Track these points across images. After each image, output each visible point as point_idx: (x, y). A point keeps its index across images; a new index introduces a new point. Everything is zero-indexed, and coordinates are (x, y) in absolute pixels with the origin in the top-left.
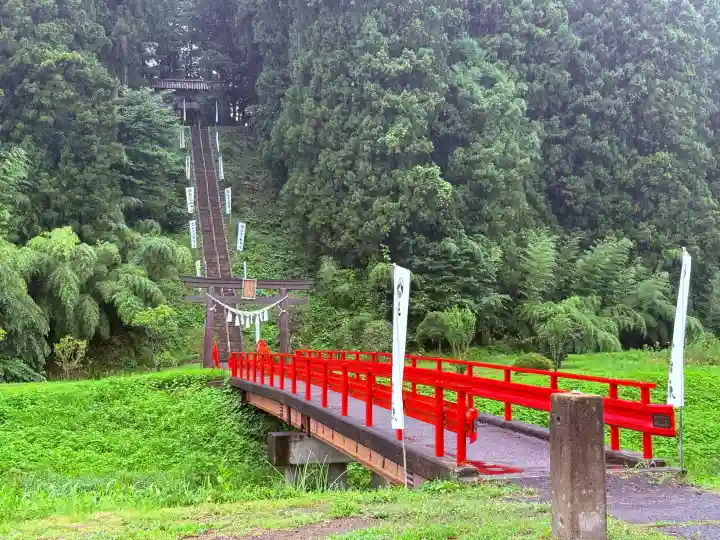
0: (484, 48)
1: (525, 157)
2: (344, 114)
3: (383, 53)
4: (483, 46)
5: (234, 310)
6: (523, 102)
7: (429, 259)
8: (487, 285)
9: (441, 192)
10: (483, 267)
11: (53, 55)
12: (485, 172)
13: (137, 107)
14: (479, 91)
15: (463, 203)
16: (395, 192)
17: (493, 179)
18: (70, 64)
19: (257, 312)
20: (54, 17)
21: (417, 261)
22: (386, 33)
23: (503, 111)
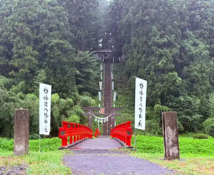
0: (195, 34)
1: (208, 69)
2: (147, 57)
3: (158, 37)
4: (194, 34)
5: (98, 118)
6: (208, 51)
7: (174, 103)
8: (195, 112)
9: (177, 81)
10: (194, 106)
11: (54, 41)
12: (194, 74)
13: (83, 57)
14: (192, 48)
15: (187, 85)
16: (163, 81)
17: (196, 77)
18: (59, 44)
19: (105, 118)
20: (56, 30)
21: (170, 104)
22: (159, 30)
23: (200, 54)
